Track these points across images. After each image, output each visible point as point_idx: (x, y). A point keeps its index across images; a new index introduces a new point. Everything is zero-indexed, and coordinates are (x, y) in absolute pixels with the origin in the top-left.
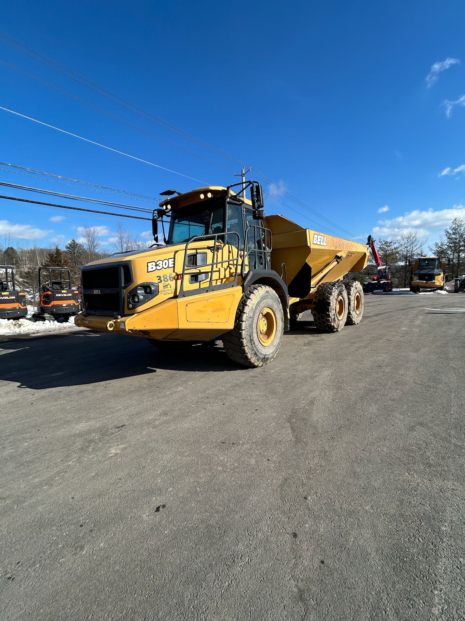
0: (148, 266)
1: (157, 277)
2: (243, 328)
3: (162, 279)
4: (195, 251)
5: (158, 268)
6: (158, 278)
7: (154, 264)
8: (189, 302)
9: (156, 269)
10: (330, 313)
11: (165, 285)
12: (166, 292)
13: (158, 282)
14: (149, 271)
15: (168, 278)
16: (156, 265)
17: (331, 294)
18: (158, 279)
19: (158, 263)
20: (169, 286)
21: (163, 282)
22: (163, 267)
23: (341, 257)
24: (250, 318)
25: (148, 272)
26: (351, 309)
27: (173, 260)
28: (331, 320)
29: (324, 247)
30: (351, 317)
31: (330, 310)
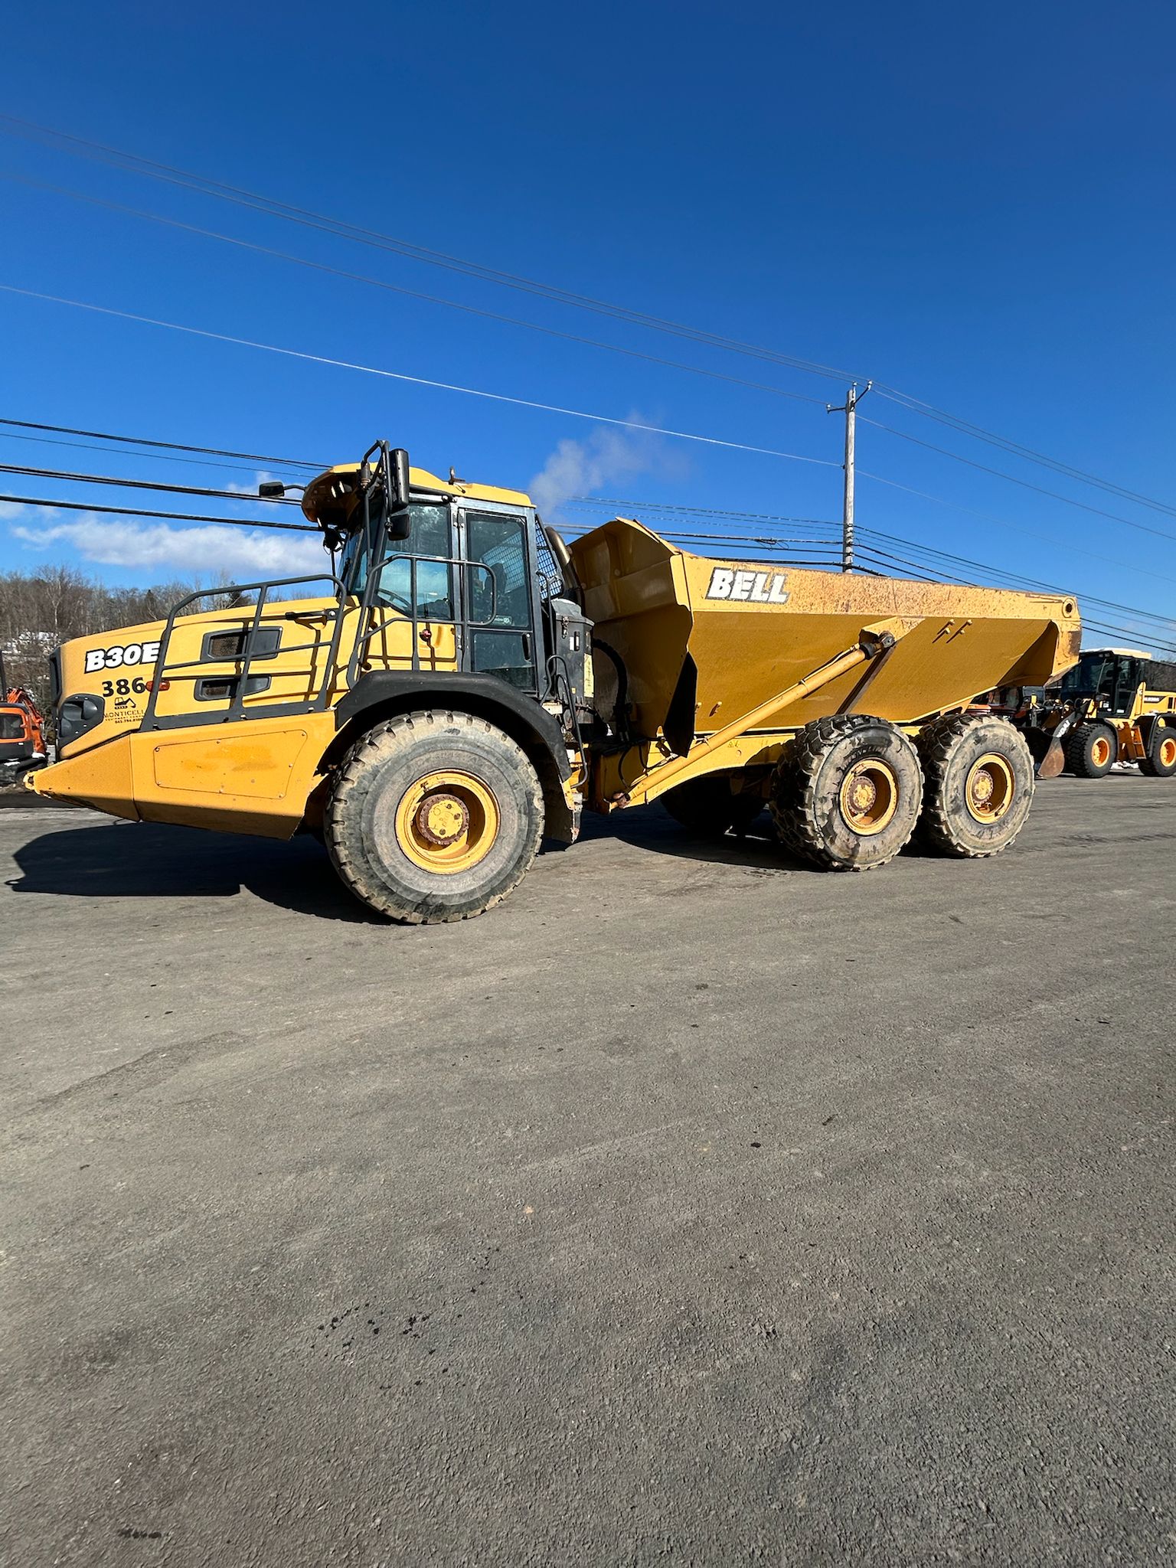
0: (87, 660)
1: (104, 683)
2: (338, 818)
3: (115, 687)
4: (240, 625)
5: (109, 663)
6: (106, 685)
7: (101, 654)
8: (162, 742)
9: (105, 666)
10: (807, 810)
11: (121, 700)
12: (120, 716)
13: (105, 695)
14: (88, 670)
15: (130, 686)
16: (106, 658)
17: (818, 753)
18: (105, 689)
19: (109, 654)
20: (130, 704)
21: (116, 694)
22: (123, 662)
23: (882, 635)
24: (362, 794)
25: (86, 672)
26: (942, 804)
27: (158, 645)
28: (814, 831)
29: (771, 606)
30: (946, 833)
31: (806, 801)
